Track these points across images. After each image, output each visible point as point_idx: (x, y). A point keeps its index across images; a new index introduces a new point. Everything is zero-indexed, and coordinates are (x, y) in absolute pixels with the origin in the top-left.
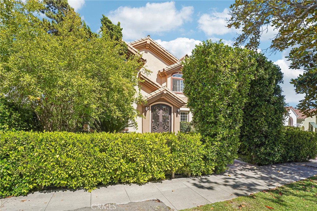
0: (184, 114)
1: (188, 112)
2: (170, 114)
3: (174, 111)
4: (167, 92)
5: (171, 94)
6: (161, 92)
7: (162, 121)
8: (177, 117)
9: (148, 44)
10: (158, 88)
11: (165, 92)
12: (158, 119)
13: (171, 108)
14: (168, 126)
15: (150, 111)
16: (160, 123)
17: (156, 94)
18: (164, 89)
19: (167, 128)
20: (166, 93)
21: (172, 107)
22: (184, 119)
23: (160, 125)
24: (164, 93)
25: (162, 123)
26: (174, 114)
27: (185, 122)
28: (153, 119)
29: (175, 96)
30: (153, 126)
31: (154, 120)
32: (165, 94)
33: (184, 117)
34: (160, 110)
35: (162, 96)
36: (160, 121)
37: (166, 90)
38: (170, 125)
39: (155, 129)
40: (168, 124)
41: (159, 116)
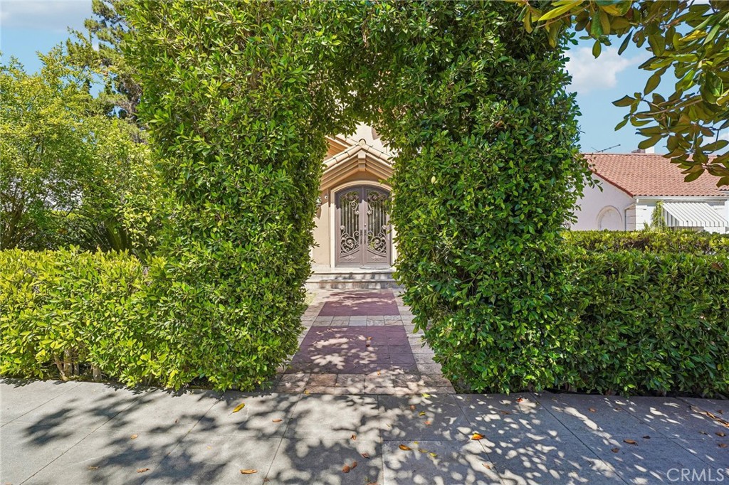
4: (368, 154)
6: (350, 156)
7: (367, 228)
10: (346, 146)
11: (362, 155)
12: (356, 223)
14: (383, 241)
15: (333, 205)
16: (362, 232)
17: (338, 163)
18: (358, 148)
19: (381, 247)
20: (364, 157)
23: (360, 238)
24: (359, 157)
25: (365, 231)
28: (342, 224)
30: (343, 241)
31: (345, 225)
32: (362, 159)
34: (361, 202)
35: (357, 166)
36: (360, 229)
37: (362, 149)
38: (389, 239)
39: (348, 247)
40: (383, 236)
41: (358, 216)
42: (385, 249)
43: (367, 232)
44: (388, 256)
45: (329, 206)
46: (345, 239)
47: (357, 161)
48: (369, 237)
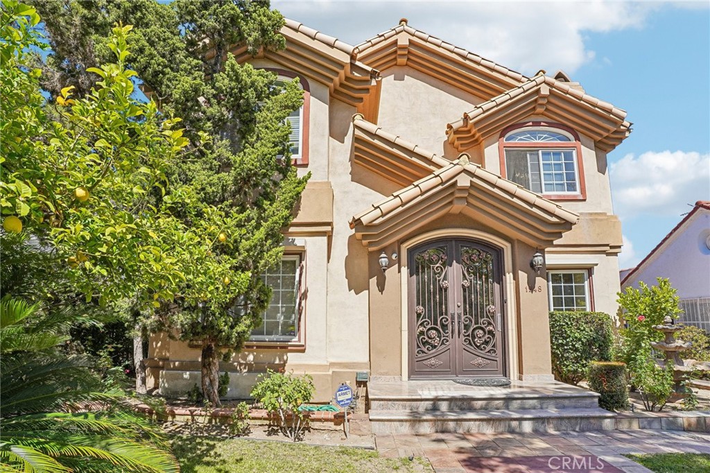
0: (568, 278)
1: (586, 273)
2: (500, 279)
3: (518, 267)
4: (475, 180)
5: (494, 186)
6: (442, 183)
7: (460, 311)
8: (532, 288)
9: (403, 48)
10: (432, 168)
11: (464, 182)
12: (443, 301)
13: (499, 252)
14: (490, 332)
15: (405, 270)
16: (453, 318)
17: (422, 193)
18: (458, 168)
19: (486, 343)
20: (468, 184)
21: (506, 246)
22: (570, 302)
23: (450, 327)
24: (459, 184)
25: (459, 317)
26: (516, 278)
27: (576, 314)
28: (418, 304)
29: (513, 195)
30: (421, 333)
31: (424, 305)
32: (463, 189)
33: (569, 291)
34: (450, 266)
35: (451, 203)
36: (450, 311)
37: (465, 171)
38: (500, 329)
39: (429, 344)
40: (489, 324)
41: (446, 289)
42: (494, 346)
43: (463, 317)
44: (499, 359)
45: (399, 271)
46: (425, 330)
47: (452, 194)
48: (465, 326)
